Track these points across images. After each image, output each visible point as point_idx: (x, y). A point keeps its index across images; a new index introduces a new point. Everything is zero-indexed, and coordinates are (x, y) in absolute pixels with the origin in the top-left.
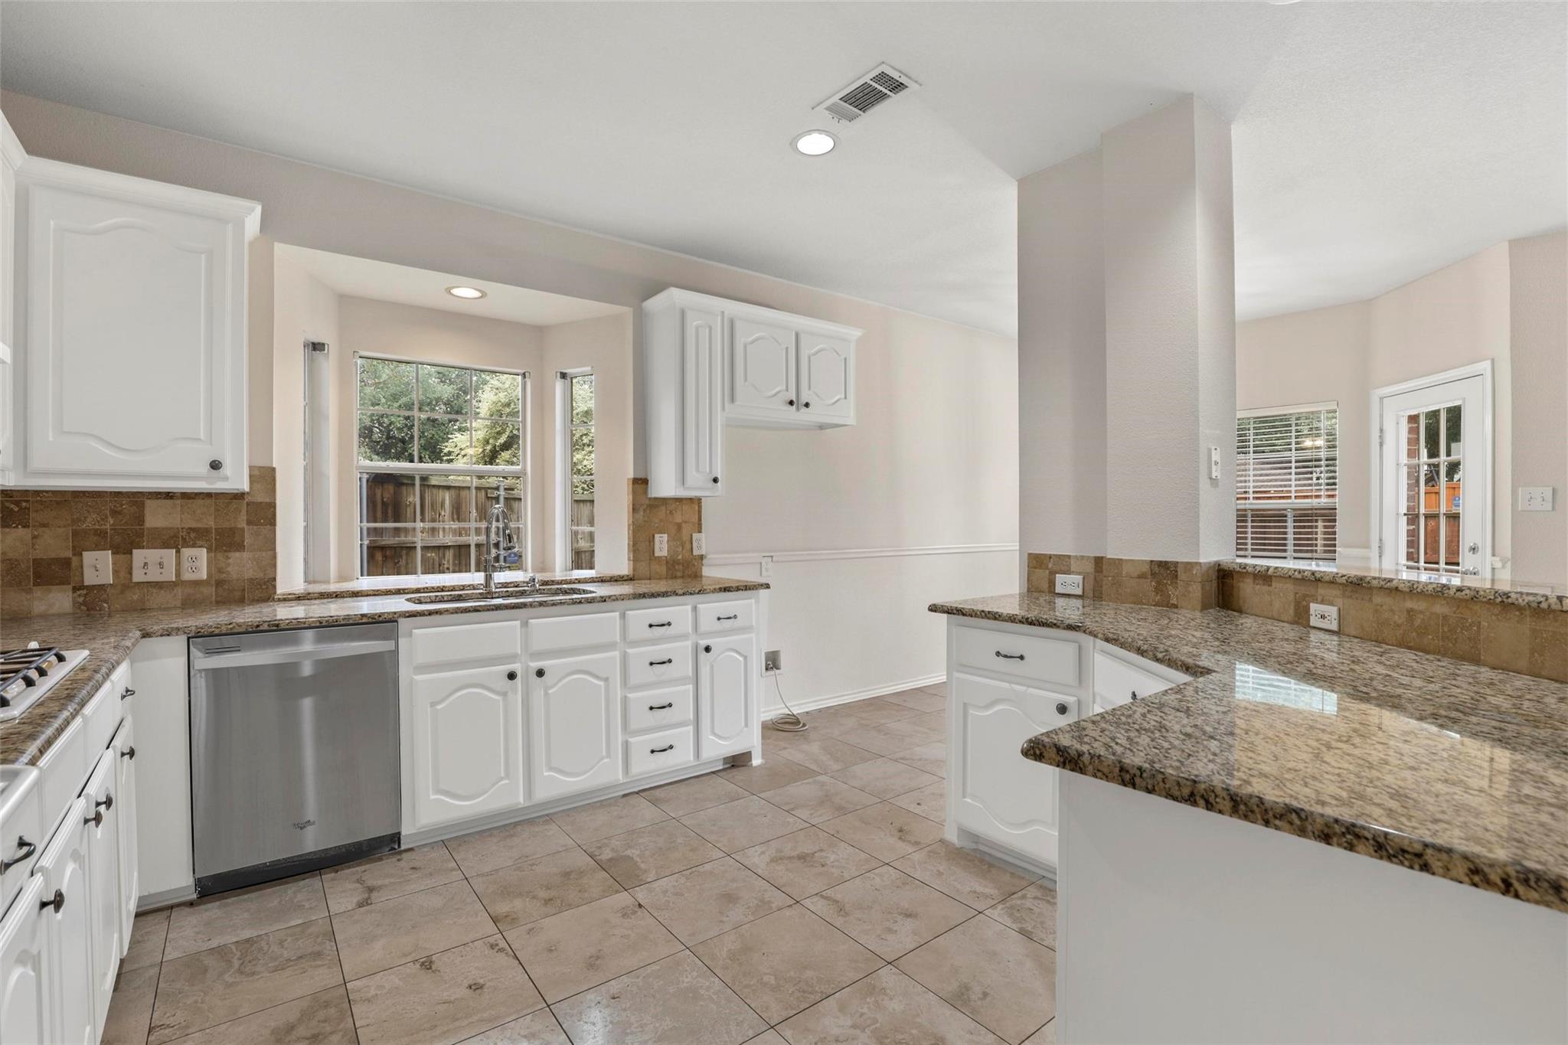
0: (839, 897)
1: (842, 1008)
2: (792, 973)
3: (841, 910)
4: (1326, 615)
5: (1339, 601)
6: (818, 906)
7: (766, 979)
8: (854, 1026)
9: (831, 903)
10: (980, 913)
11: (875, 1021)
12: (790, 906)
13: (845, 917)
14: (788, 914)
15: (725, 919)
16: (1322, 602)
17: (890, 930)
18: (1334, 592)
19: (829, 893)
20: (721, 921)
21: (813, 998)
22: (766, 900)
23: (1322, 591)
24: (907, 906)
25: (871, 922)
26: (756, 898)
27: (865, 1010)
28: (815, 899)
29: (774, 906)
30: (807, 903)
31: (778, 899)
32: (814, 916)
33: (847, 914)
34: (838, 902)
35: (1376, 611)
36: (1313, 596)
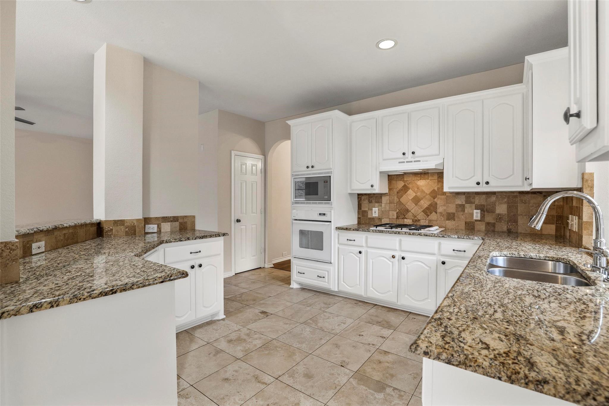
0: (258, 385)
1: (255, 345)
2: (272, 352)
3: (256, 378)
4: (40, 246)
5: (44, 238)
6: (268, 379)
7: (280, 349)
8: (252, 342)
9: (262, 381)
10: (192, 385)
11: (246, 344)
12: (280, 376)
13: (255, 375)
14: (279, 372)
15: (304, 366)
16: (36, 242)
17: (236, 371)
18: (41, 235)
19: (263, 386)
20: (305, 365)
21: (264, 346)
22: (291, 378)
23: (36, 237)
24: (226, 384)
25: (244, 374)
26: (296, 378)
27: (248, 346)
28: (269, 382)
29: (287, 376)
30: (272, 379)
31: (286, 379)
32: (268, 373)
33: (254, 376)
34: (258, 382)
35: (56, 238)
36: (32, 240)
